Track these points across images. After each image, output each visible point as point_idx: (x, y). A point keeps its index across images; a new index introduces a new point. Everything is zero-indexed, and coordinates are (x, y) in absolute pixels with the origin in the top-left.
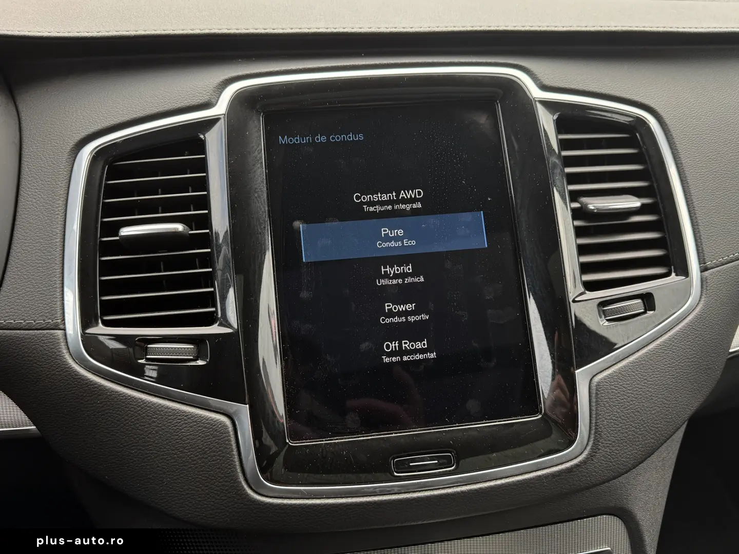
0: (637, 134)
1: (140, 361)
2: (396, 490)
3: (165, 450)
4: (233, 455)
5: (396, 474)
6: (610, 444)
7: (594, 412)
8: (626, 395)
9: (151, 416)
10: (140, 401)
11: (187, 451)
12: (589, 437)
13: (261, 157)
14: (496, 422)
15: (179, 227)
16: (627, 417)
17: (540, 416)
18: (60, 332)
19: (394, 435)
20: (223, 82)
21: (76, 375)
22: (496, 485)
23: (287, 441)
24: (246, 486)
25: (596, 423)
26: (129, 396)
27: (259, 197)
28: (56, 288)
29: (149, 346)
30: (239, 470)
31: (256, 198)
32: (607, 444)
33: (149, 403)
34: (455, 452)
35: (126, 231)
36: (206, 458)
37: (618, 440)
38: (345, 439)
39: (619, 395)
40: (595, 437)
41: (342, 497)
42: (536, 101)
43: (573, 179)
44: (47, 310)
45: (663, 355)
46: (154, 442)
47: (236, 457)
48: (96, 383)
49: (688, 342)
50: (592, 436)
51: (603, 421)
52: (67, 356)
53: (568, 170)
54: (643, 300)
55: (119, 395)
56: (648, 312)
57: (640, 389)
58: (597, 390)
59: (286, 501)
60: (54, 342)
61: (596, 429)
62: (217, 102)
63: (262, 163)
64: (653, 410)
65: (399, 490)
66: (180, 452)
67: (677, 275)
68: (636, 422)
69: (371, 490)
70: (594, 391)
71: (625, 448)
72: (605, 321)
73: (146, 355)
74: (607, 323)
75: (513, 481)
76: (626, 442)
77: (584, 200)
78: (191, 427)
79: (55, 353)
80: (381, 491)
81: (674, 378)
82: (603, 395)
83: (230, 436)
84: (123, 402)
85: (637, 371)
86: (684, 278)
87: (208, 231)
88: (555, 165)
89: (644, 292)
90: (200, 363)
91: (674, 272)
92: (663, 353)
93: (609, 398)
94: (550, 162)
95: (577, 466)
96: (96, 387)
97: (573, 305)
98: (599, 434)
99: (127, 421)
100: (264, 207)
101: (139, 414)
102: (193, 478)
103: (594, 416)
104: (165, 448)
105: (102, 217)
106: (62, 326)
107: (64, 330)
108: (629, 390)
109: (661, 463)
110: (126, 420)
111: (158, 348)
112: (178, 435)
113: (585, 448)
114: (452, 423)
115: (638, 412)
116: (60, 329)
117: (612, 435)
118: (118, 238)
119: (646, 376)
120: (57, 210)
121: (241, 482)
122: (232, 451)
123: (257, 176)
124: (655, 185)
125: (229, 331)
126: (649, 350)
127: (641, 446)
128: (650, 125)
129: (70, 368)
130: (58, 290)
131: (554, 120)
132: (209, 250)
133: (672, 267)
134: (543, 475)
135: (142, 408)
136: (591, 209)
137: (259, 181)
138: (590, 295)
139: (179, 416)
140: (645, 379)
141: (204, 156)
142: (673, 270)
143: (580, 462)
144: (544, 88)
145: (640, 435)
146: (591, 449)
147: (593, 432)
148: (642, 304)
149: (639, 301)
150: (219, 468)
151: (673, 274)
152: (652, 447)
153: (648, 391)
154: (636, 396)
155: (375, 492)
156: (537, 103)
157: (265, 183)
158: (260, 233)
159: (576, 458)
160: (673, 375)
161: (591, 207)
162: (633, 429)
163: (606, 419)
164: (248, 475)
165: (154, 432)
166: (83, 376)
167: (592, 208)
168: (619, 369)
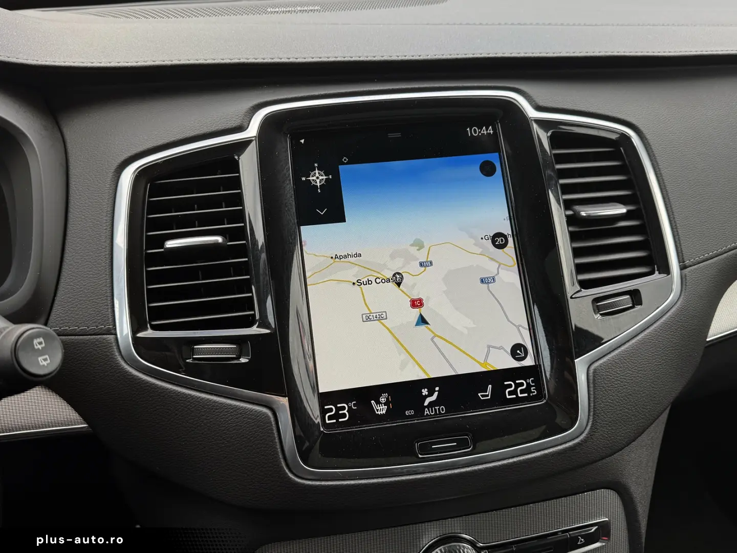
0: (621, 148)
1: (188, 361)
2: (421, 470)
3: (213, 440)
4: (276, 443)
5: (420, 456)
6: (607, 424)
7: (592, 396)
8: (619, 380)
9: (199, 410)
10: (189, 396)
11: (234, 441)
12: (589, 418)
13: (290, 174)
14: (505, 407)
15: (219, 239)
16: (621, 400)
17: (545, 401)
18: (112, 337)
19: (416, 421)
20: (253, 107)
21: (128, 375)
22: (508, 463)
23: (322, 429)
24: (287, 471)
25: (594, 405)
26: (179, 392)
27: (289, 211)
28: (107, 296)
29: (195, 347)
30: (281, 456)
31: (286, 211)
32: (604, 424)
33: (198, 398)
34: (471, 435)
35: (170, 244)
36: (251, 446)
37: (614, 421)
38: (373, 426)
39: (613, 380)
40: (593, 418)
41: (373, 478)
42: (532, 120)
43: (566, 189)
44: (100, 316)
45: (651, 344)
46: (202, 433)
47: (278, 444)
48: (148, 382)
49: (671, 332)
50: (591, 417)
51: (600, 404)
52: (119, 358)
53: (562, 181)
54: (631, 296)
55: (169, 392)
56: (636, 306)
57: (631, 375)
58: (594, 376)
59: (323, 483)
60: (108, 345)
61: (594, 411)
62: (249, 125)
63: (290, 180)
64: (643, 393)
65: (423, 470)
66: (227, 441)
67: (659, 273)
68: (629, 404)
69: (399, 470)
70: (591, 378)
71: (620, 427)
72: (599, 315)
73: (193, 355)
74: (600, 317)
75: (524, 460)
76: (620, 422)
77: (577, 208)
78: (237, 418)
79: (108, 356)
80: (408, 471)
81: (660, 365)
82: (599, 381)
83: (272, 425)
84: (174, 399)
85: (629, 359)
86: (666, 275)
87: (244, 242)
88: (550, 178)
89: (632, 288)
90: (243, 360)
91: (657, 270)
92: (650, 342)
93: (605, 384)
94: (546, 175)
95: (578, 444)
96: (148, 386)
97: (571, 301)
98: (597, 416)
99: (178, 416)
100: (294, 220)
101: (189, 409)
102: (239, 465)
103: (592, 399)
104: (213, 438)
105: (147, 232)
106: (113, 331)
107: (116, 334)
108: (621, 375)
109: (650, 442)
110: (176, 415)
111: (204, 348)
112: (225, 426)
113: (585, 429)
114: (467, 410)
115: (630, 395)
116: (112, 334)
117: (609, 416)
118: (162, 250)
119: (636, 363)
120: (104, 225)
121: (283, 467)
122: (275, 439)
123: (286, 192)
124: (638, 193)
125: (268, 331)
126: (638, 340)
127: (633, 426)
128: (633, 140)
129: (123, 369)
130: (109, 299)
131: (548, 137)
132: (247, 259)
133: (656, 266)
134: (550, 453)
135: (191, 403)
136: (583, 216)
137: (288, 196)
138: (585, 292)
139: (226, 409)
140: (636, 366)
141: (238, 175)
142: (656, 269)
143: (582, 441)
144: (539, 108)
145: (633, 415)
146: (591, 429)
147: (592, 414)
148: (630, 300)
149: (628, 297)
150: (263, 455)
151: (657, 272)
152: (643, 426)
153: (638, 376)
154: (629, 381)
155: (403, 473)
156: (533, 122)
157: (293, 198)
158: (292, 243)
159: (577, 437)
160: (660, 362)
161: (583, 214)
162: (627, 410)
163: (603, 402)
164: (289, 461)
165: (202, 424)
166: (135, 376)
167: (585, 215)
168: (612, 358)
